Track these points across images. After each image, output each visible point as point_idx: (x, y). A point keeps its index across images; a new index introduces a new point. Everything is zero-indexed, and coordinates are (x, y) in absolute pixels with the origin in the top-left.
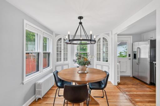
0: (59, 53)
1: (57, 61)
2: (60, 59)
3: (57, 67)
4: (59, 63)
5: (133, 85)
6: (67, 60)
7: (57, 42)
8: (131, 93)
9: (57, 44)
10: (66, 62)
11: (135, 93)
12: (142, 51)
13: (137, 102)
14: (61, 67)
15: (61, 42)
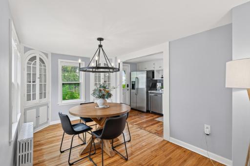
0: (32, 83)
1: (29, 99)
2: (34, 95)
3: (28, 111)
4: (32, 102)
5: (135, 116)
6: (45, 97)
7: (28, 63)
8: (138, 122)
9: (29, 68)
10: (44, 101)
11: (140, 122)
12: (140, 81)
13: (145, 127)
14: (34, 110)
15: (35, 64)
